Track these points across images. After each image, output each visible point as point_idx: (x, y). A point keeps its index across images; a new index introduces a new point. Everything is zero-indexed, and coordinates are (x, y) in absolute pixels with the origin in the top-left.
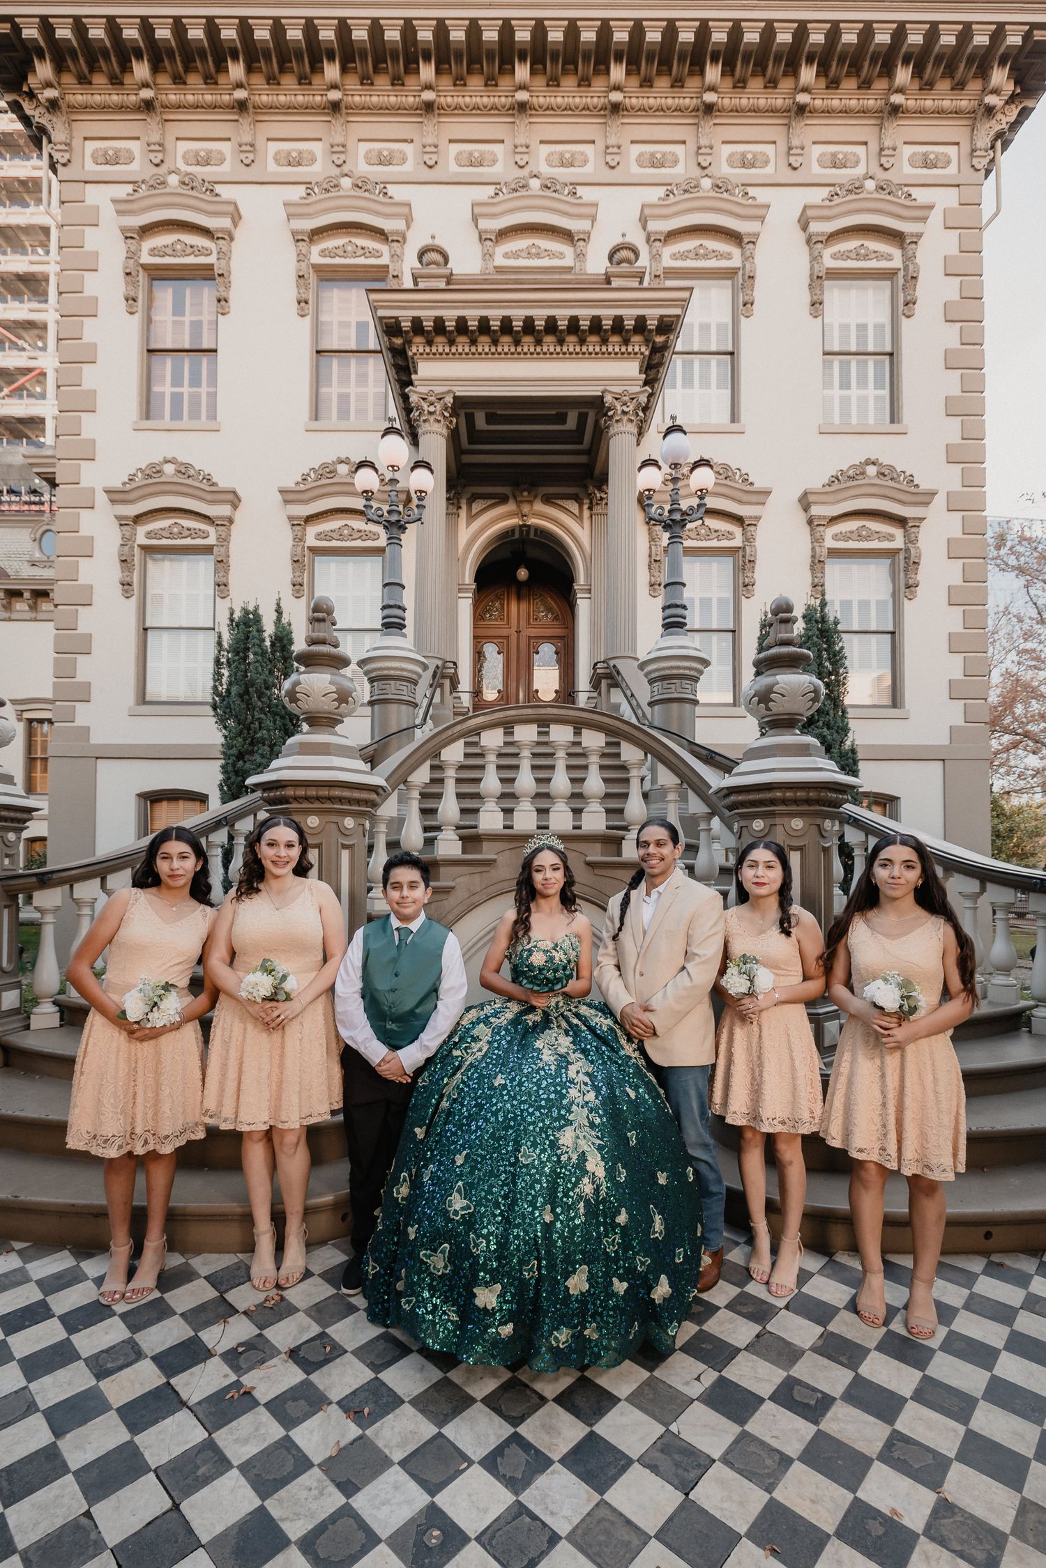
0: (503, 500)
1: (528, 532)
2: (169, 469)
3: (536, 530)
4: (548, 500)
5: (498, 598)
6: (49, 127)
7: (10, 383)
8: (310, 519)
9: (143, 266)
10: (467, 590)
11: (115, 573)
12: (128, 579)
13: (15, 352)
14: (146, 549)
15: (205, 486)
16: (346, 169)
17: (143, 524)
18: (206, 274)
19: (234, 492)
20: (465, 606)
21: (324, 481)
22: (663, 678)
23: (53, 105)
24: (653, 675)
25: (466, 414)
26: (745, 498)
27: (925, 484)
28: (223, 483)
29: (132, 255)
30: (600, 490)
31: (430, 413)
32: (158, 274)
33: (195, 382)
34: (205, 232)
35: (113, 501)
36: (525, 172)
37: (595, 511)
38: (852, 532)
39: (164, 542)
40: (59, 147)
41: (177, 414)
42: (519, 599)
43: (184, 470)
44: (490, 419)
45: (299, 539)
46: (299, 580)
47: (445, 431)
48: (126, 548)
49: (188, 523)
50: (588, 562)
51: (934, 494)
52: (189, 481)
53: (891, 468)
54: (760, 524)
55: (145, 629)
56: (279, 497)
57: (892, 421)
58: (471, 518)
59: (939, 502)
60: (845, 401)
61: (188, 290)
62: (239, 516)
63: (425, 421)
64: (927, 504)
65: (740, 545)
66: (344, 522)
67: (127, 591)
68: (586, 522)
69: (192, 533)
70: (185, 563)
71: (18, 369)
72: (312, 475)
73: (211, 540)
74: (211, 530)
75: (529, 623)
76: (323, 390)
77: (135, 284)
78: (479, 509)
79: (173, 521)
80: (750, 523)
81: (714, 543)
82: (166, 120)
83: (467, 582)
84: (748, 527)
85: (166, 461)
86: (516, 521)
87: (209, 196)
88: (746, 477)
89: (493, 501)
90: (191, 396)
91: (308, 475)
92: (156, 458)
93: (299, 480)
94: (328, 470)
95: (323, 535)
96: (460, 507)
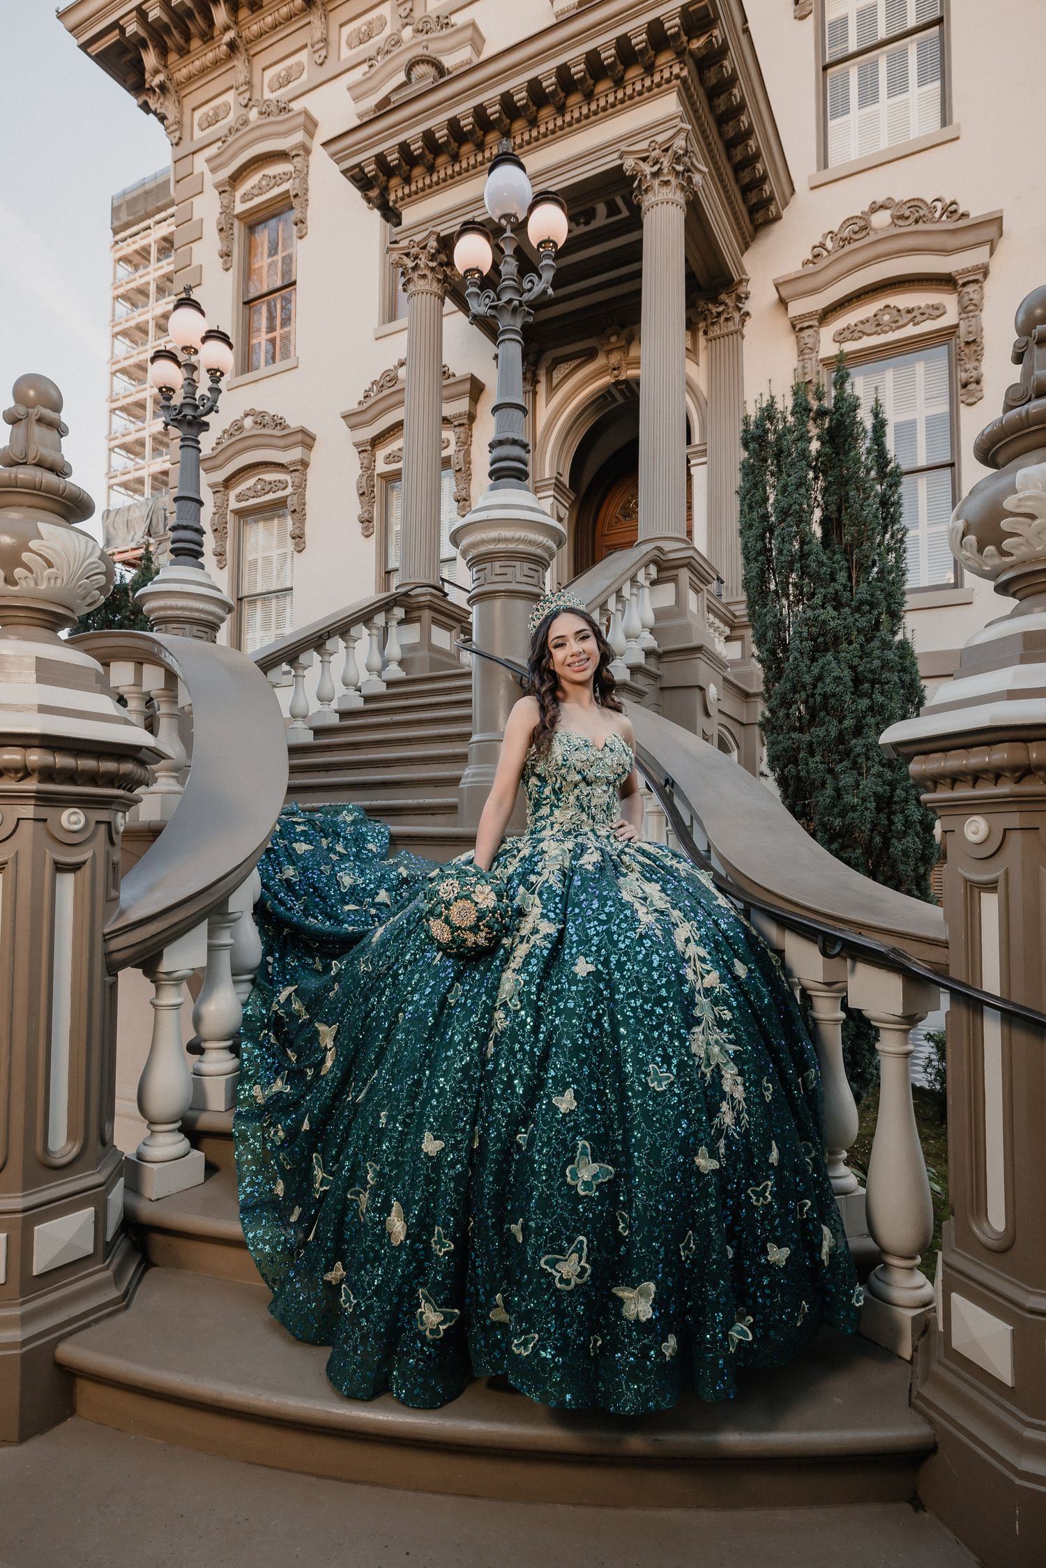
0: (590, 355)
2: (248, 422)
8: (377, 441)
9: (237, 216)
10: (546, 487)
11: (211, 543)
12: (221, 549)
14: (241, 514)
15: (277, 432)
17: (233, 488)
18: (284, 204)
19: (303, 431)
21: (386, 392)
23: (164, 88)
26: (952, 242)
28: (293, 423)
29: (226, 209)
32: (253, 219)
34: (282, 156)
35: (206, 470)
37: (712, 334)
39: (252, 502)
40: (171, 129)
41: (270, 360)
43: (261, 419)
45: (368, 467)
46: (368, 515)
48: (218, 517)
49: (269, 476)
50: (704, 410)
52: (266, 430)
54: (989, 277)
55: (240, 600)
56: (344, 423)
58: (552, 390)
61: (278, 226)
62: (315, 457)
65: (954, 321)
67: (220, 562)
68: (703, 356)
69: (272, 487)
72: (374, 389)
73: (288, 491)
74: (288, 480)
77: (229, 238)
78: (561, 376)
79: (256, 478)
80: (966, 280)
81: (910, 331)
82: (253, 56)
83: (547, 476)
84: (966, 289)
85: (247, 415)
86: (607, 379)
87: (283, 116)
88: (954, 207)
89: (579, 361)
90: (282, 337)
91: (370, 390)
92: (239, 414)
93: (362, 398)
94: (388, 378)
95: (391, 457)
96: (538, 381)
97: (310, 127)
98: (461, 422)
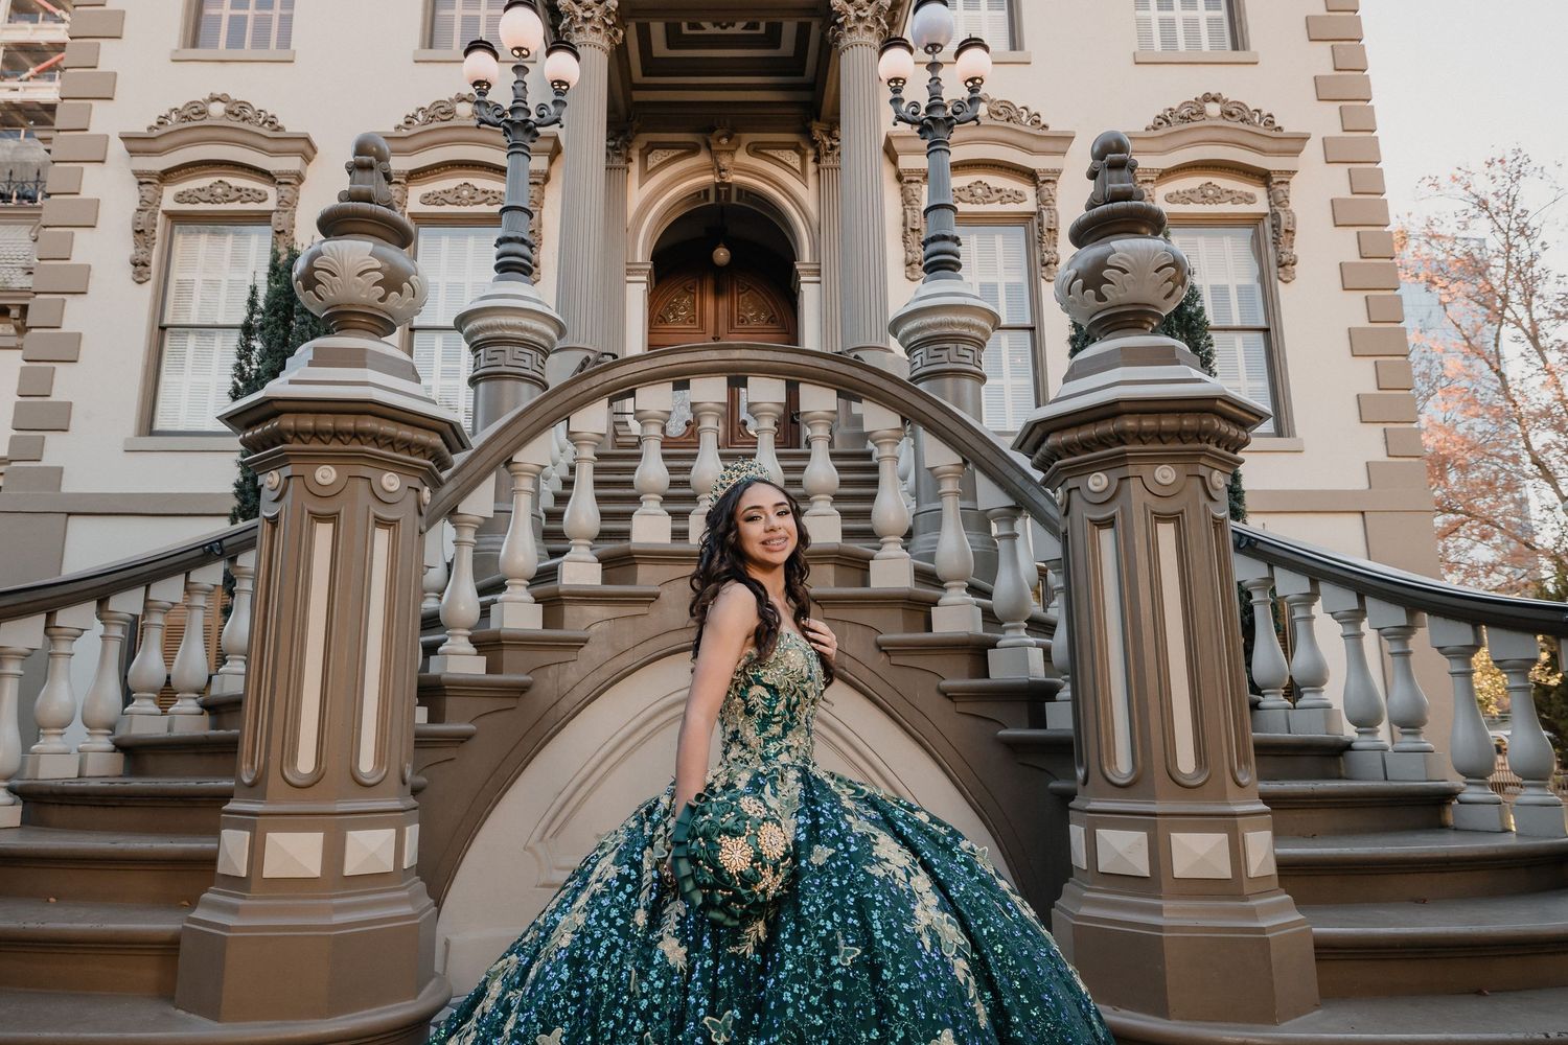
0: (692, 150)
1: (728, 193)
2: (217, 109)
3: (740, 190)
4: (756, 150)
5: (687, 291)
7: (37, 62)
8: (414, 175)
10: (639, 272)
11: (126, 248)
12: (143, 257)
13: (51, 25)
14: (175, 218)
15: (266, 131)
17: (173, 183)
19: (307, 139)
20: (636, 295)
21: (435, 125)
22: (927, 342)
24: (913, 339)
25: (638, 26)
26: (1036, 145)
27: (1290, 125)
28: (292, 125)
30: (830, 134)
31: (585, 20)
35: (132, 152)
37: (823, 164)
38: (1192, 192)
39: (201, 207)
41: (236, 40)
42: (718, 292)
43: (237, 110)
44: (674, 39)
45: (397, 203)
47: (606, 44)
48: (145, 215)
49: (237, 181)
50: (816, 232)
51: (1304, 139)
52: (245, 125)
53: (1241, 106)
54: (1061, 181)
55: (163, 328)
57: (1235, 47)
58: (646, 174)
59: (1313, 151)
60: (1167, 26)
62: (311, 170)
63: (578, 30)
64: (1296, 153)
65: (1035, 209)
66: (462, 181)
67: (140, 274)
68: (812, 180)
69: (242, 195)
70: (230, 239)
71: (52, 44)
72: (420, 117)
73: (270, 205)
74: (271, 192)
75: (732, 327)
76: (441, 12)
78: (658, 162)
79: (216, 179)
80: (1047, 178)
81: (996, 207)
83: (639, 260)
84: (1045, 186)
85: (214, 99)
86: (709, 178)
88: (1036, 118)
89: (678, 152)
90: (257, 19)
91: (414, 117)
92: (201, 95)
93: (402, 123)
94: (443, 110)
95: (431, 198)
96: (631, 160)
98: (537, 180)
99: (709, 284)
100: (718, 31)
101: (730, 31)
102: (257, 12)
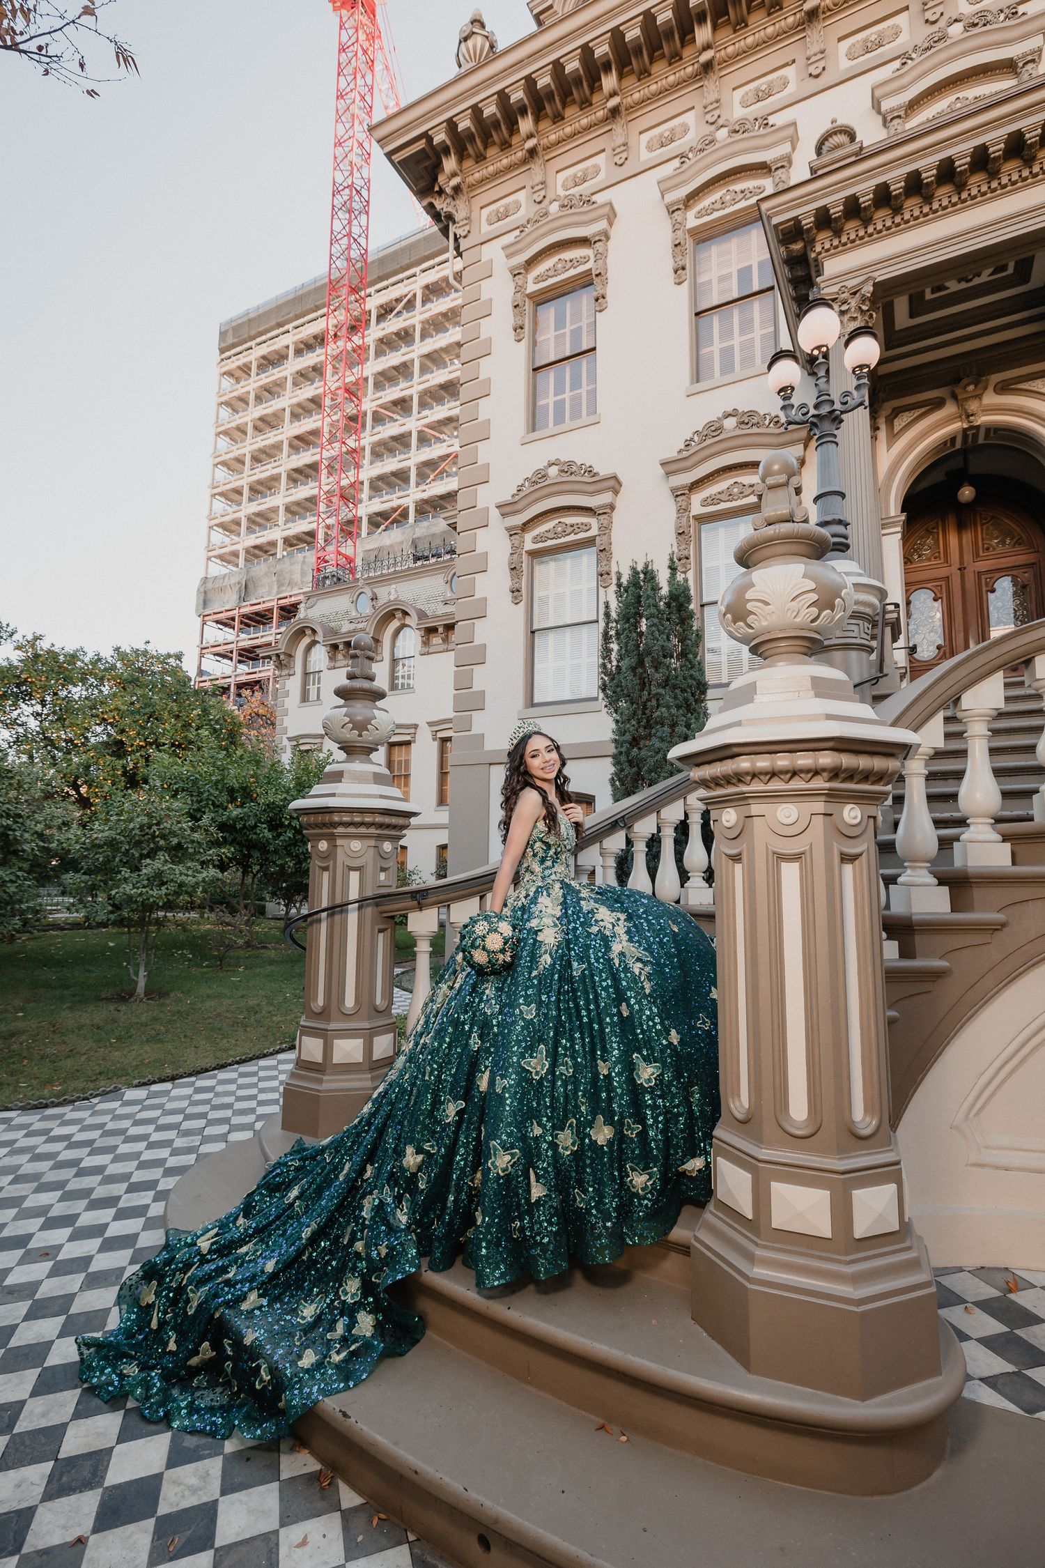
0: (938, 404)
1: (975, 436)
2: (553, 471)
3: (988, 430)
4: (1005, 388)
5: (929, 532)
6: (454, 211)
8: (695, 486)
9: (529, 295)
10: (894, 524)
11: (506, 582)
12: (517, 586)
14: (534, 554)
15: (587, 479)
16: (721, 122)
17: (530, 530)
18: (586, 281)
19: (615, 478)
20: (892, 545)
21: (709, 442)
23: (457, 189)
28: (603, 470)
29: (519, 289)
32: (542, 299)
33: (576, 384)
34: (584, 242)
35: (504, 515)
36: (942, 23)
39: (550, 543)
40: (461, 224)
41: (559, 419)
42: (961, 527)
43: (567, 468)
44: (917, 306)
45: (683, 510)
46: (686, 553)
48: (515, 556)
49: (569, 520)
52: (573, 478)
55: (533, 632)
56: (661, 471)
58: (893, 437)
61: (568, 303)
62: (620, 502)
66: (732, 481)
67: (516, 598)
69: (574, 528)
70: (569, 562)
72: (696, 438)
73: (594, 531)
74: (593, 522)
75: (978, 556)
76: (703, 351)
77: (522, 314)
78: (904, 424)
79: (557, 521)
82: (548, 161)
83: (893, 514)
85: (551, 465)
86: (957, 426)
87: (586, 208)
89: (923, 410)
90: (572, 399)
91: (692, 440)
92: (542, 464)
93: (683, 447)
94: (713, 428)
95: (709, 500)
96: (878, 429)
97: (612, 216)
99: (952, 521)
100: (964, 285)
101: (977, 281)
102: (571, 394)
